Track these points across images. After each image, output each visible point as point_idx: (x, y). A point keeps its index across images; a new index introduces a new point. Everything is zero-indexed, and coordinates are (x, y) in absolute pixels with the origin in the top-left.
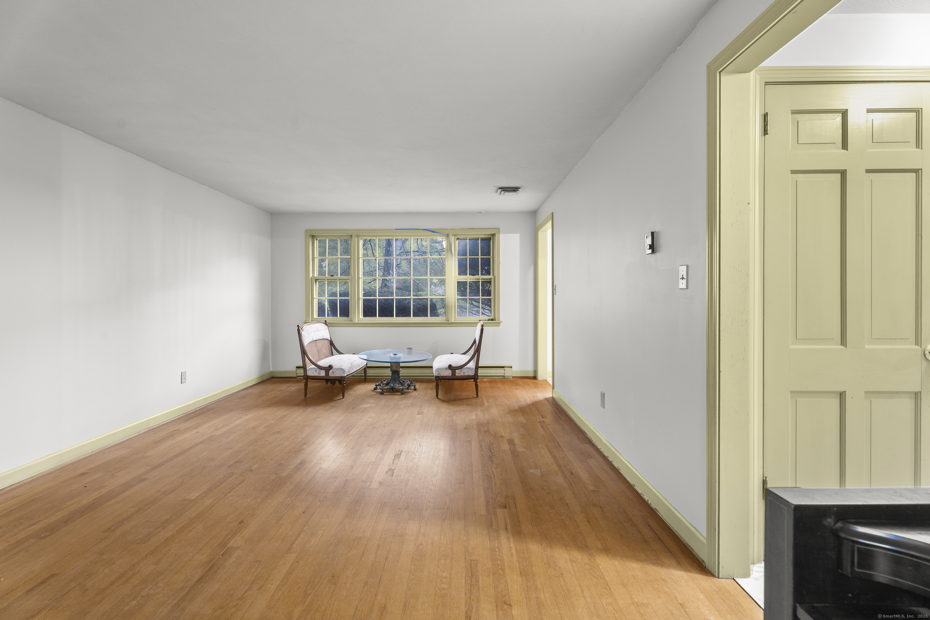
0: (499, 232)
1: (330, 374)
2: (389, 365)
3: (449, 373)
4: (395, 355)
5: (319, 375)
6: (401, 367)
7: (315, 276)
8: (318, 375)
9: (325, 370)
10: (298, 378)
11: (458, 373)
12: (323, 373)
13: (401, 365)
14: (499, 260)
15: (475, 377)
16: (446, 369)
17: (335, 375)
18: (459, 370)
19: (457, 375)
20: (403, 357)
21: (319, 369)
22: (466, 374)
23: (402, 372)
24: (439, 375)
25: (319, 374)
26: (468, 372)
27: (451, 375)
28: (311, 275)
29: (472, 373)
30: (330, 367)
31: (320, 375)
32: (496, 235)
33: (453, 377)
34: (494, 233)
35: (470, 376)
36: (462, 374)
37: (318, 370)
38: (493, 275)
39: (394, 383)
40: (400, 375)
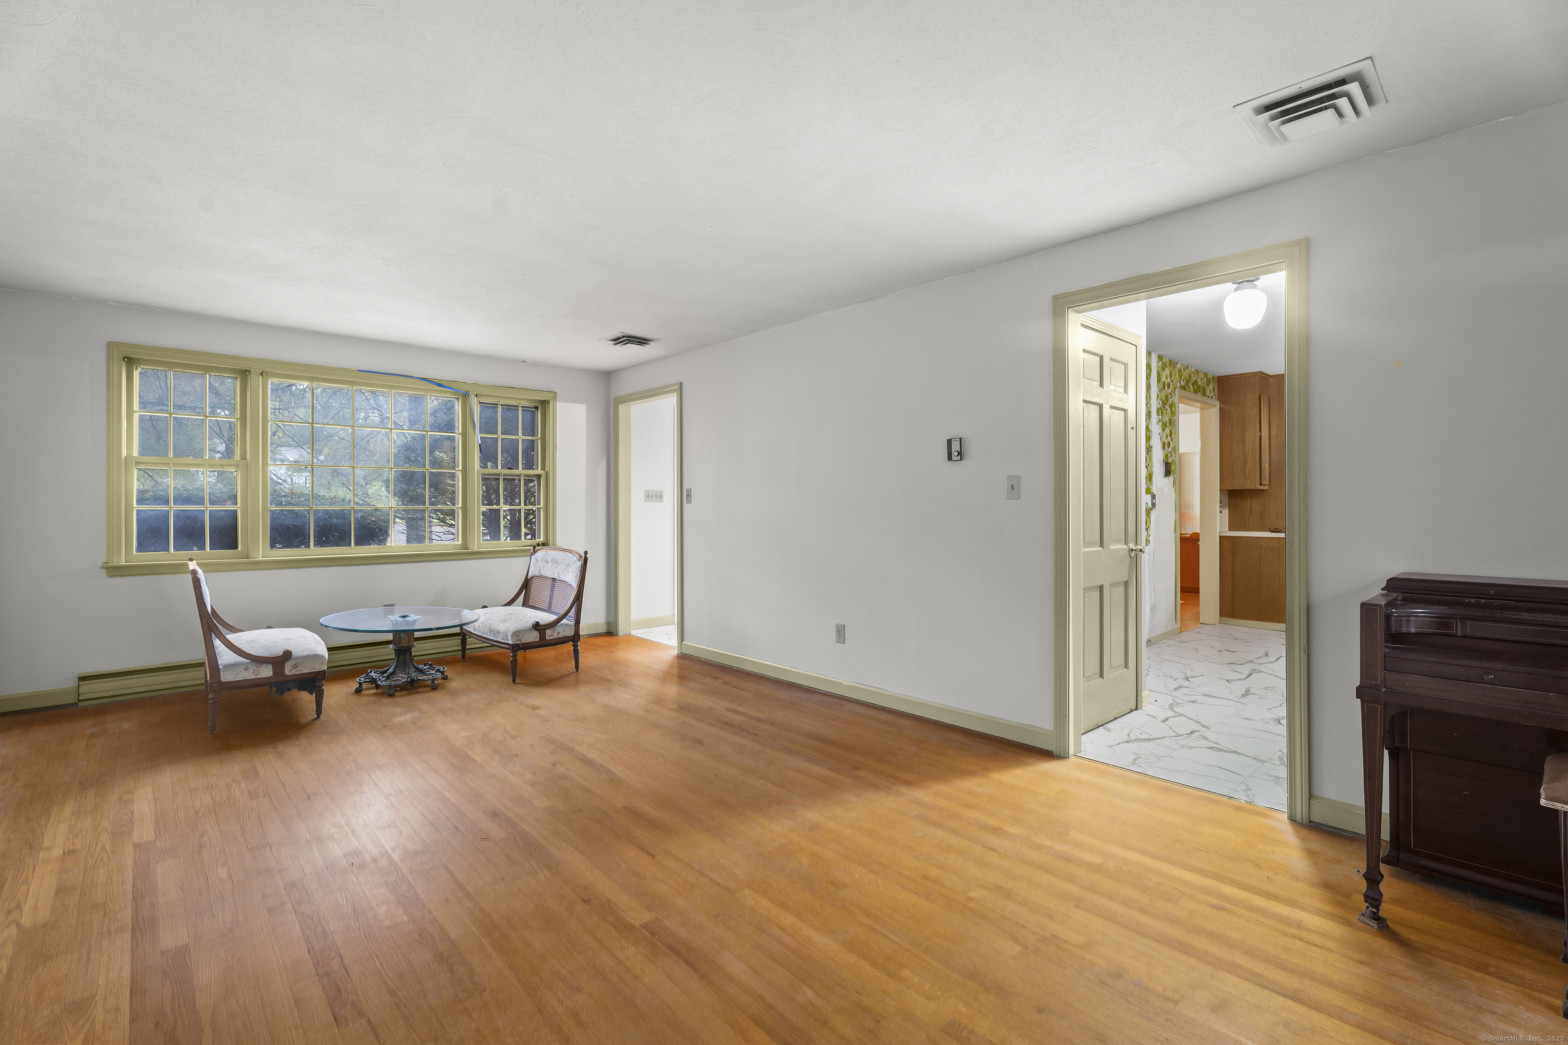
0: (555, 398)
1: (286, 670)
2: (390, 637)
3: (534, 636)
4: (404, 617)
5: (256, 677)
6: (416, 638)
7: (134, 455)
8: (253, 677)
9: (271, 663)
10: (81, 704)
11: (550, 634)
12: (267, 672)
13: (417, 634)
14: (555, 445)
15: (575, 638)
16: (530, 630)
17: (301, 671)
18: (550, 629)
19: (547, 638)
20: (419, 620)
21: (255, 664)
22: (562, 635)
23: (418, 649)
24: (519, 643)
25: (256, 675)
26: (564, 631)
27: (538, 640)
28: (124, 454)
29: (570, 632)
30: (287, 655)
31: (259, 676)
32: (551, 403)
33: (542, 643)
34: (548, 399)
35: (567, 637)
36: (555, 636)
37: (253, 667)
38: (543, 468)
39: (408, 672)
40: (413, 654)
